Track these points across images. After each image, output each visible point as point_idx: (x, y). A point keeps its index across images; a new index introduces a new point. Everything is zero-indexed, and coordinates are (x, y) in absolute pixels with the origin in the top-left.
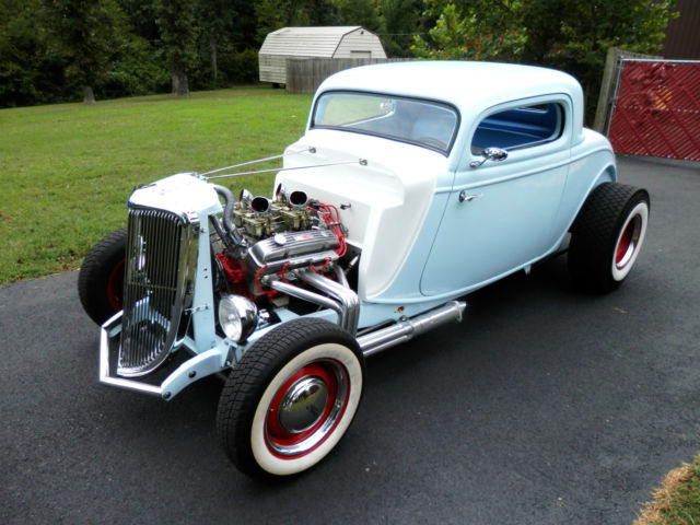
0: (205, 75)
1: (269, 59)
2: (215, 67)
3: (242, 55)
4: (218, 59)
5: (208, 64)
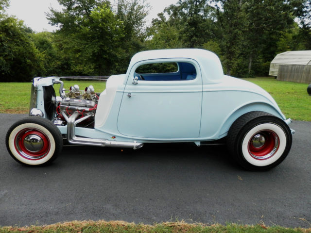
0: (244, 72)
1: (274, 66)
2: (250, 68)
3: (265, 64)
4: (252, 66)
5: (247, 67)
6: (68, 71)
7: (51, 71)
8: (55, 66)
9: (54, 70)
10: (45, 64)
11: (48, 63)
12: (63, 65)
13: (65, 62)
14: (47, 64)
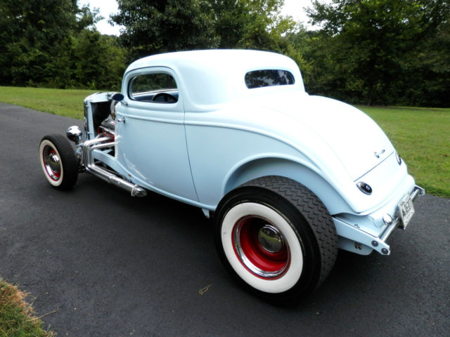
6: (341, 89)
7: (317, 88)
8: (323, 82)
9: (321, 87)
10: (311, 79)
11: (315, 78)
12: (336, 80)
13: (339, 76)
14: (313, 79)
